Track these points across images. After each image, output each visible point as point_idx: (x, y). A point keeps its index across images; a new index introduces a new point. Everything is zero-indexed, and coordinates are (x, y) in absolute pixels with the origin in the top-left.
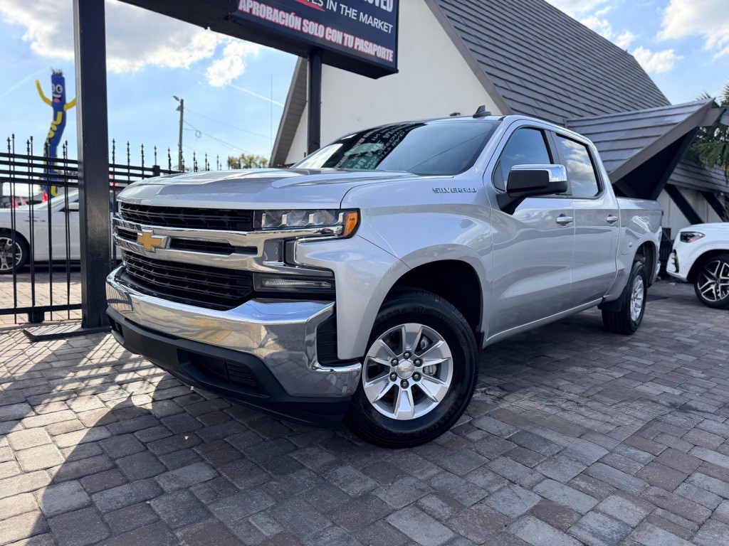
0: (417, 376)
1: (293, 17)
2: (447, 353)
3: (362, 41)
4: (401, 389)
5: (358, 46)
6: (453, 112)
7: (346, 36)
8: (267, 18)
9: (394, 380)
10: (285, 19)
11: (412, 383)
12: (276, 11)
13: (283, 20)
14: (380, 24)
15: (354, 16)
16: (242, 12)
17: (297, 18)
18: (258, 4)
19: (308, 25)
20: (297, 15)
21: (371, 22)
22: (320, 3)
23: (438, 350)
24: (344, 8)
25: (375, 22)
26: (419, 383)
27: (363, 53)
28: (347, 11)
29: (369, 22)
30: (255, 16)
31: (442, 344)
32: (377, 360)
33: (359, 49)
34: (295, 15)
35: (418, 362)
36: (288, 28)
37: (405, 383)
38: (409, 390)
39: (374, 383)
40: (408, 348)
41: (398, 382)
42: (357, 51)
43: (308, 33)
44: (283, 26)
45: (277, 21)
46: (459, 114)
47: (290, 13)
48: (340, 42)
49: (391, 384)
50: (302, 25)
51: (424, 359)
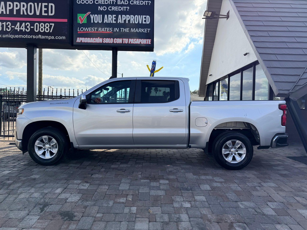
1: (99, 39)
3: (133, 39)
5: (131, 42)
7: (124, 39)
8: (88, 42)
10: (95, 40)
12: (92, 39)
13: (95, 41)
14: (142, 30)
15: (128, 31)
16: (78, 43)
17: (100, 39)
18: (84, 38)
19: (105, 40)
21: (137, 31)
22: (111, 30)
24: (123, 29)
25: (139, 30)
27: (134, 44)
29: (136, 31)
30: (83, 43)
34: (99, 38)
36: (97, 43)
42: (130, 44)
43: (106, 43)
44: (95, 43)
45: (92, 42)
47: (97, 38)
48: (121, 43)
50: (103, 40)
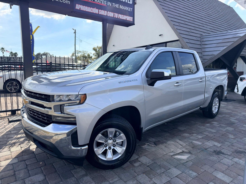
0: (114, 145)
1: (95, 9)
2: (124, 138)
3: (121, 15)
4: (108, 150)
5: (119, 17)
6: (160, 34)
7: (115, 14)
8: (86, 10)
9: (106, 147)
10: (92, 10)
11: (112, 148)
12: (89, 8)
13: (92, 11)
14: (128, 9)
15: (118, 7)
16: (77, 9)
17: (97, 9)
18: (82, 6)
19: (101, 12)
20: (97, 8)
21: (124, 8)
22: (105, 3)
23: (121, 137)
24: (114, 4)
25: (125, 8)
26: (115, 148)
27: (122, 19)
28: (115, 5)
29: (123, 8)
30: (82, 10)
31: (122, 135)
32: (99, 141)
33: (120, 18)
34: (96, 9)
35: (115, 141)
36: (94, 13)
37: (110, 148)
38: (111, 150)
39: (98, 149)
40: (111, 136)
41: (107, 148)
42: (119, 18)
43: (101, 14)
44: (92, 13)
45: (90, 11)
46: (162, 35)
47: (94, 8)
48: (113, 16)
49: (105, 148)
50: (99, 12)
51: (117, 140)
